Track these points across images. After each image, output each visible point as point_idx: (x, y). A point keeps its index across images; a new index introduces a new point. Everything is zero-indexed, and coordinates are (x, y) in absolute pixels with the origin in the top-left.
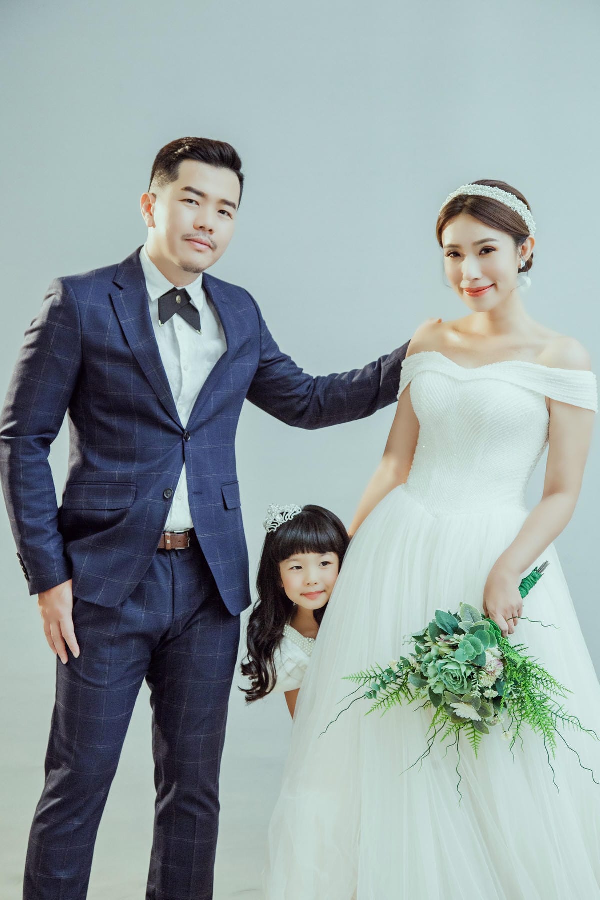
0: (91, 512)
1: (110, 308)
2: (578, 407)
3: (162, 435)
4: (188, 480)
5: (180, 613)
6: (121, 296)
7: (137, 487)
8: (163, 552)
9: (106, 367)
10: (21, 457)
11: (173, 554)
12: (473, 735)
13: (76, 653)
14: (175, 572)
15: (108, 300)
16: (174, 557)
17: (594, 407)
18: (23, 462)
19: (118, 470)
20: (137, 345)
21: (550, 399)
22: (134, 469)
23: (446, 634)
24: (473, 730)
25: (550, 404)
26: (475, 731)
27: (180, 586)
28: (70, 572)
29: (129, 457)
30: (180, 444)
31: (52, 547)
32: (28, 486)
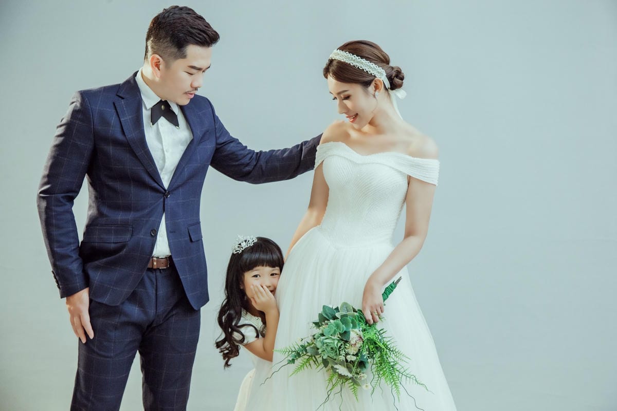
0: (102, 244)
1: (114, 111)
2: (426, 182)
3: (149, 193)
4: (166, 224)
5: (161, 309)
6: (123, 103)
7: (133, 228)
8: (151, 270)
9: (111, 149)
10: (53, 208)
11: (158, 271)
12: (353, 387)
13: (92, 336)
14: (158, 283)
15: (112, 105)
16: (158, 274)
17: (436, 182)
18: (55, 211)
19: (120, 216)
20: (131, 135)
21: (410, 176)
22: (130, 216)
23: (328, 320)
24: (352, 384)
25: (410, 179)
26: (353, 385)
27: (162, 292)
28: (87, 283)
29: (127, 208)
30: (162, 200)
31: (75, 267)
32: (59, 227)
